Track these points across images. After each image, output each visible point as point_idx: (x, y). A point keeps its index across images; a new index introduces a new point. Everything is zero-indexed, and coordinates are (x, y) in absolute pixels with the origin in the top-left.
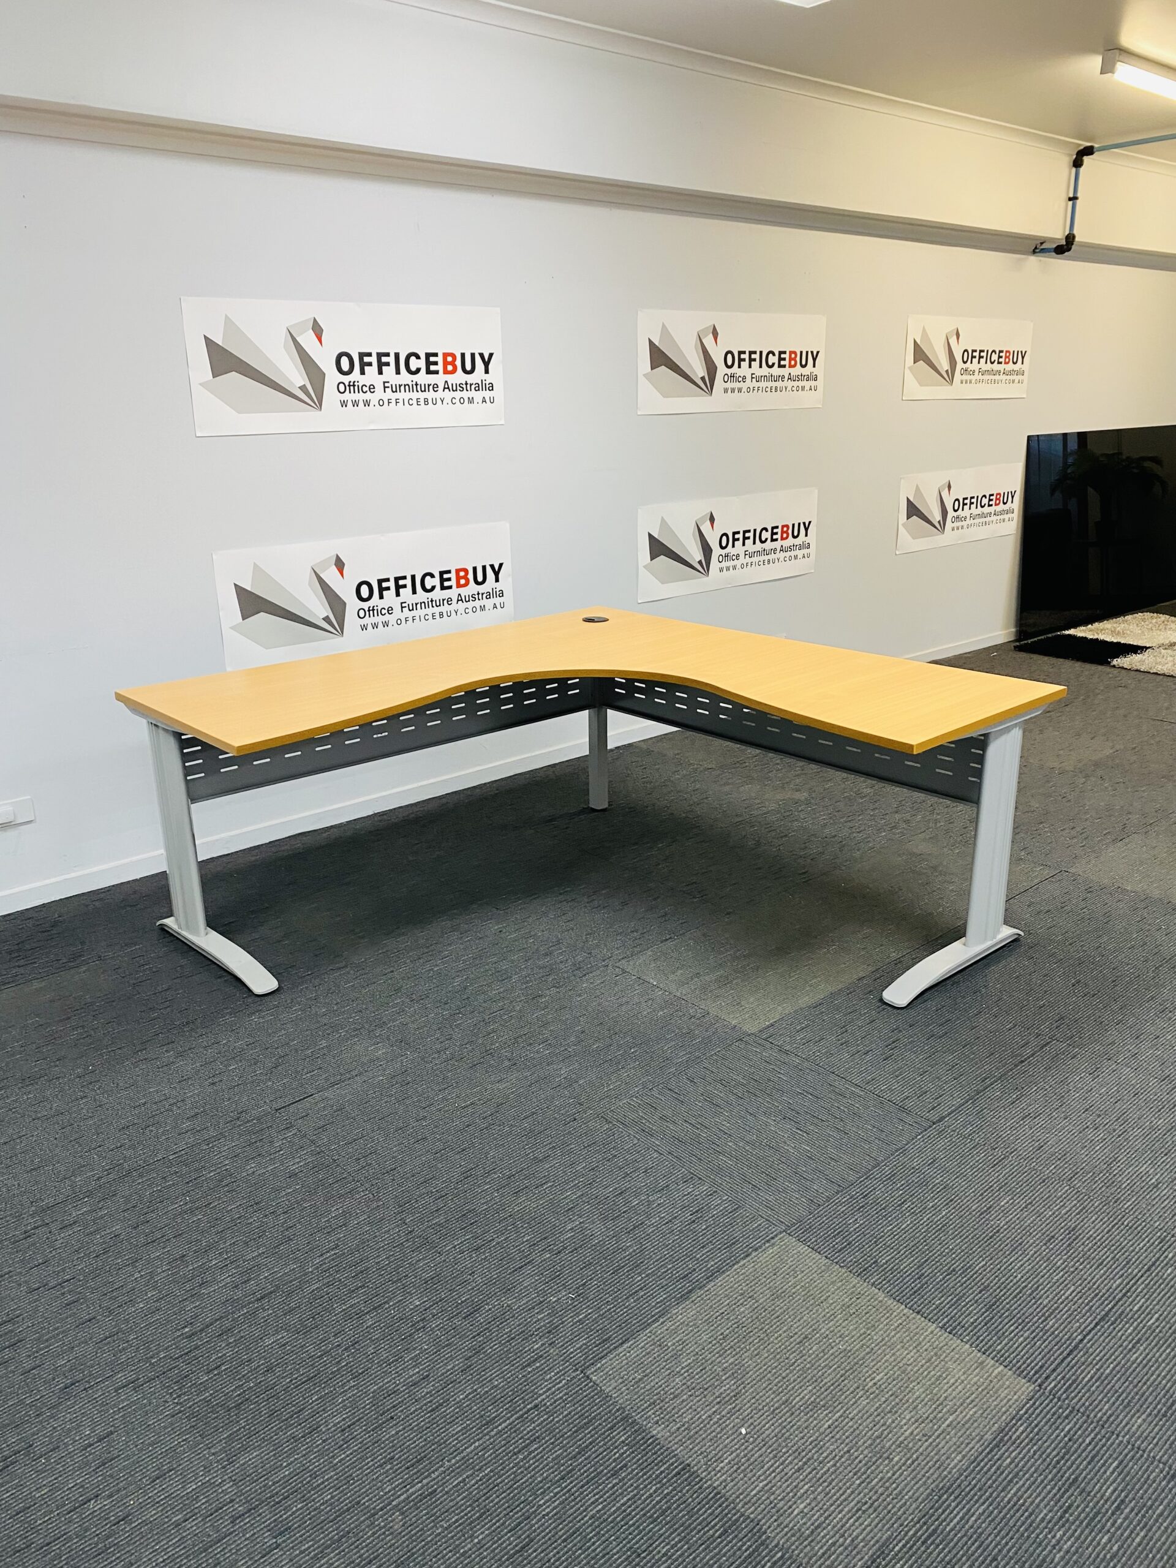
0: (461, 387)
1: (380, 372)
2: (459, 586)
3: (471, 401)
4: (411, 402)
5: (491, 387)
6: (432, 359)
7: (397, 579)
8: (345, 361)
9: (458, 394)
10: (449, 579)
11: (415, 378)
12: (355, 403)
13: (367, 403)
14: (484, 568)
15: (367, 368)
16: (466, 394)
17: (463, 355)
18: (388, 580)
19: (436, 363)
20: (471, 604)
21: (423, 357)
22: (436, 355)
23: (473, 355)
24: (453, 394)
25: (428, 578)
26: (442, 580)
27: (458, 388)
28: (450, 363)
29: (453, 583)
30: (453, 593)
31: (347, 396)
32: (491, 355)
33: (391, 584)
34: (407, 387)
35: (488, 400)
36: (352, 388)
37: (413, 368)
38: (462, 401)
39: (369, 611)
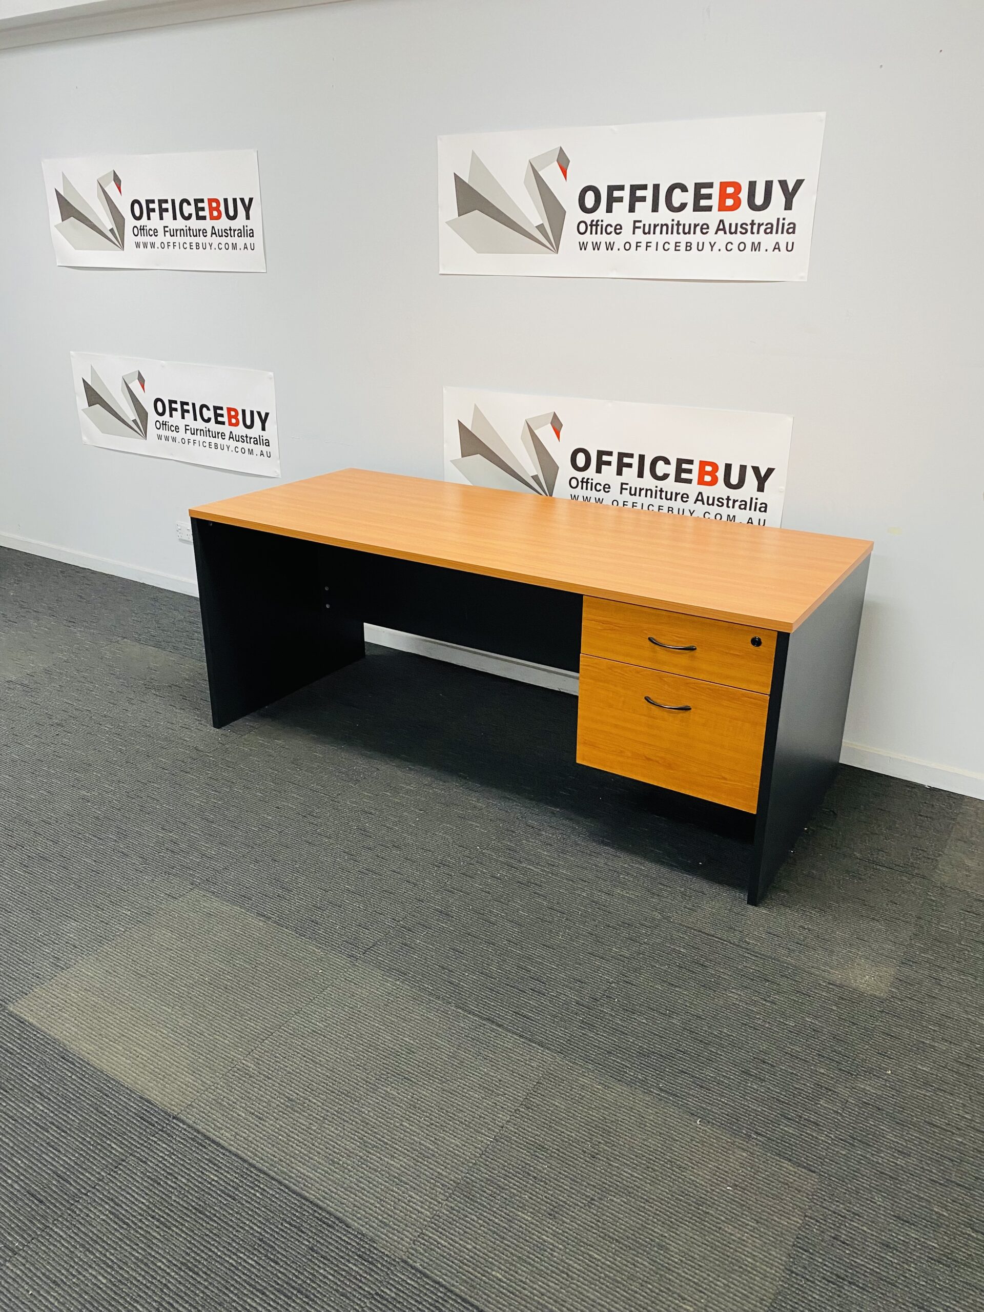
0: (743, 228)
1: (632, 209)
2: (701, 482)
3: (756, 247)
4: (667, 246)
5: (792, 229)
6: (704, 191)
7: (621, 456)
8: (590, 196)
9: (737, 238)
10: (690, 471)
11: (677, 216)
12: (596, 246)
13: (610, 246)
14: (743, 469)
15: (615, 205)
16: (749, 238)
17: (752, 185)
18: (610, 454)
19: (709, 197)
20: (714, 510)
21: (691, 189)
22: (710, 185)
23: (769, 185)
24: (729, 238)
25: (660, 464)
26: (679, 470)
27: (739, 229)
28: (730, 196)
29: (694, 476)
30: (693, 489)
31: (588, 238)
32: (799, 183)
33: (614, 459)
34: (665, 228)
35: (783, 247)
36: (594, 228)
37: (676, 203)
38: (742, 247)
39: (582, 482)
